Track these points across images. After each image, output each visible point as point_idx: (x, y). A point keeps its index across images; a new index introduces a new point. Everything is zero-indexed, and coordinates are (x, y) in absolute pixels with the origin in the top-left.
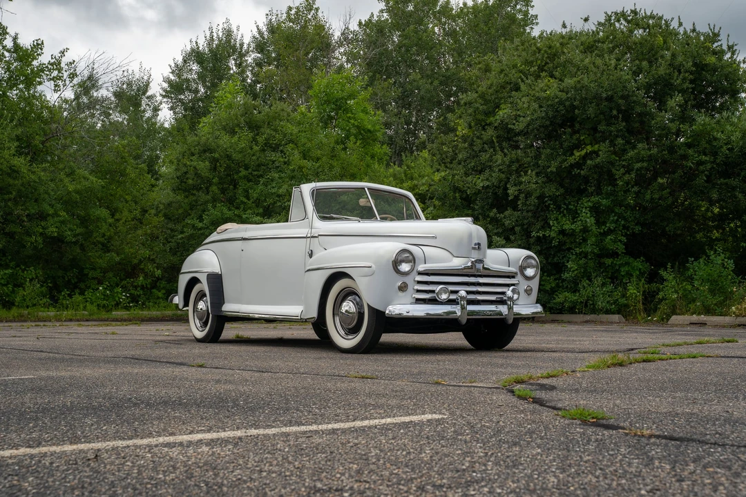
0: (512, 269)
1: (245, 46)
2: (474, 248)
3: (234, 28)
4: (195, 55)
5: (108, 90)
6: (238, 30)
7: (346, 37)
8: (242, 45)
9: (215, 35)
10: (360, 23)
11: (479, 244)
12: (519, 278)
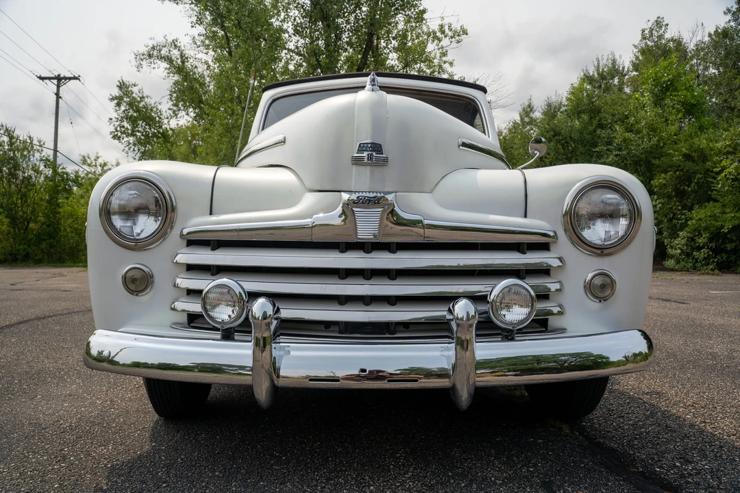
0: (534, 223)
1: (626, 69)
2: (357, 161)
3: (617, 57)
4: (588, 79)
5: (539, 112)
6: (620, 58)
7: (698, 49)
8: (624, 68)
9: (601, 63)
10: (710, 35)
11: (376, 148)
12: (564, 246)
